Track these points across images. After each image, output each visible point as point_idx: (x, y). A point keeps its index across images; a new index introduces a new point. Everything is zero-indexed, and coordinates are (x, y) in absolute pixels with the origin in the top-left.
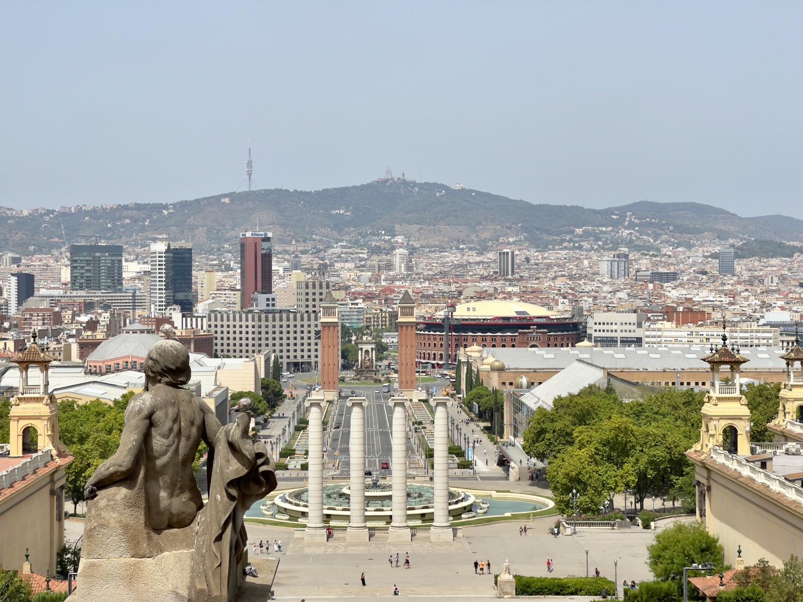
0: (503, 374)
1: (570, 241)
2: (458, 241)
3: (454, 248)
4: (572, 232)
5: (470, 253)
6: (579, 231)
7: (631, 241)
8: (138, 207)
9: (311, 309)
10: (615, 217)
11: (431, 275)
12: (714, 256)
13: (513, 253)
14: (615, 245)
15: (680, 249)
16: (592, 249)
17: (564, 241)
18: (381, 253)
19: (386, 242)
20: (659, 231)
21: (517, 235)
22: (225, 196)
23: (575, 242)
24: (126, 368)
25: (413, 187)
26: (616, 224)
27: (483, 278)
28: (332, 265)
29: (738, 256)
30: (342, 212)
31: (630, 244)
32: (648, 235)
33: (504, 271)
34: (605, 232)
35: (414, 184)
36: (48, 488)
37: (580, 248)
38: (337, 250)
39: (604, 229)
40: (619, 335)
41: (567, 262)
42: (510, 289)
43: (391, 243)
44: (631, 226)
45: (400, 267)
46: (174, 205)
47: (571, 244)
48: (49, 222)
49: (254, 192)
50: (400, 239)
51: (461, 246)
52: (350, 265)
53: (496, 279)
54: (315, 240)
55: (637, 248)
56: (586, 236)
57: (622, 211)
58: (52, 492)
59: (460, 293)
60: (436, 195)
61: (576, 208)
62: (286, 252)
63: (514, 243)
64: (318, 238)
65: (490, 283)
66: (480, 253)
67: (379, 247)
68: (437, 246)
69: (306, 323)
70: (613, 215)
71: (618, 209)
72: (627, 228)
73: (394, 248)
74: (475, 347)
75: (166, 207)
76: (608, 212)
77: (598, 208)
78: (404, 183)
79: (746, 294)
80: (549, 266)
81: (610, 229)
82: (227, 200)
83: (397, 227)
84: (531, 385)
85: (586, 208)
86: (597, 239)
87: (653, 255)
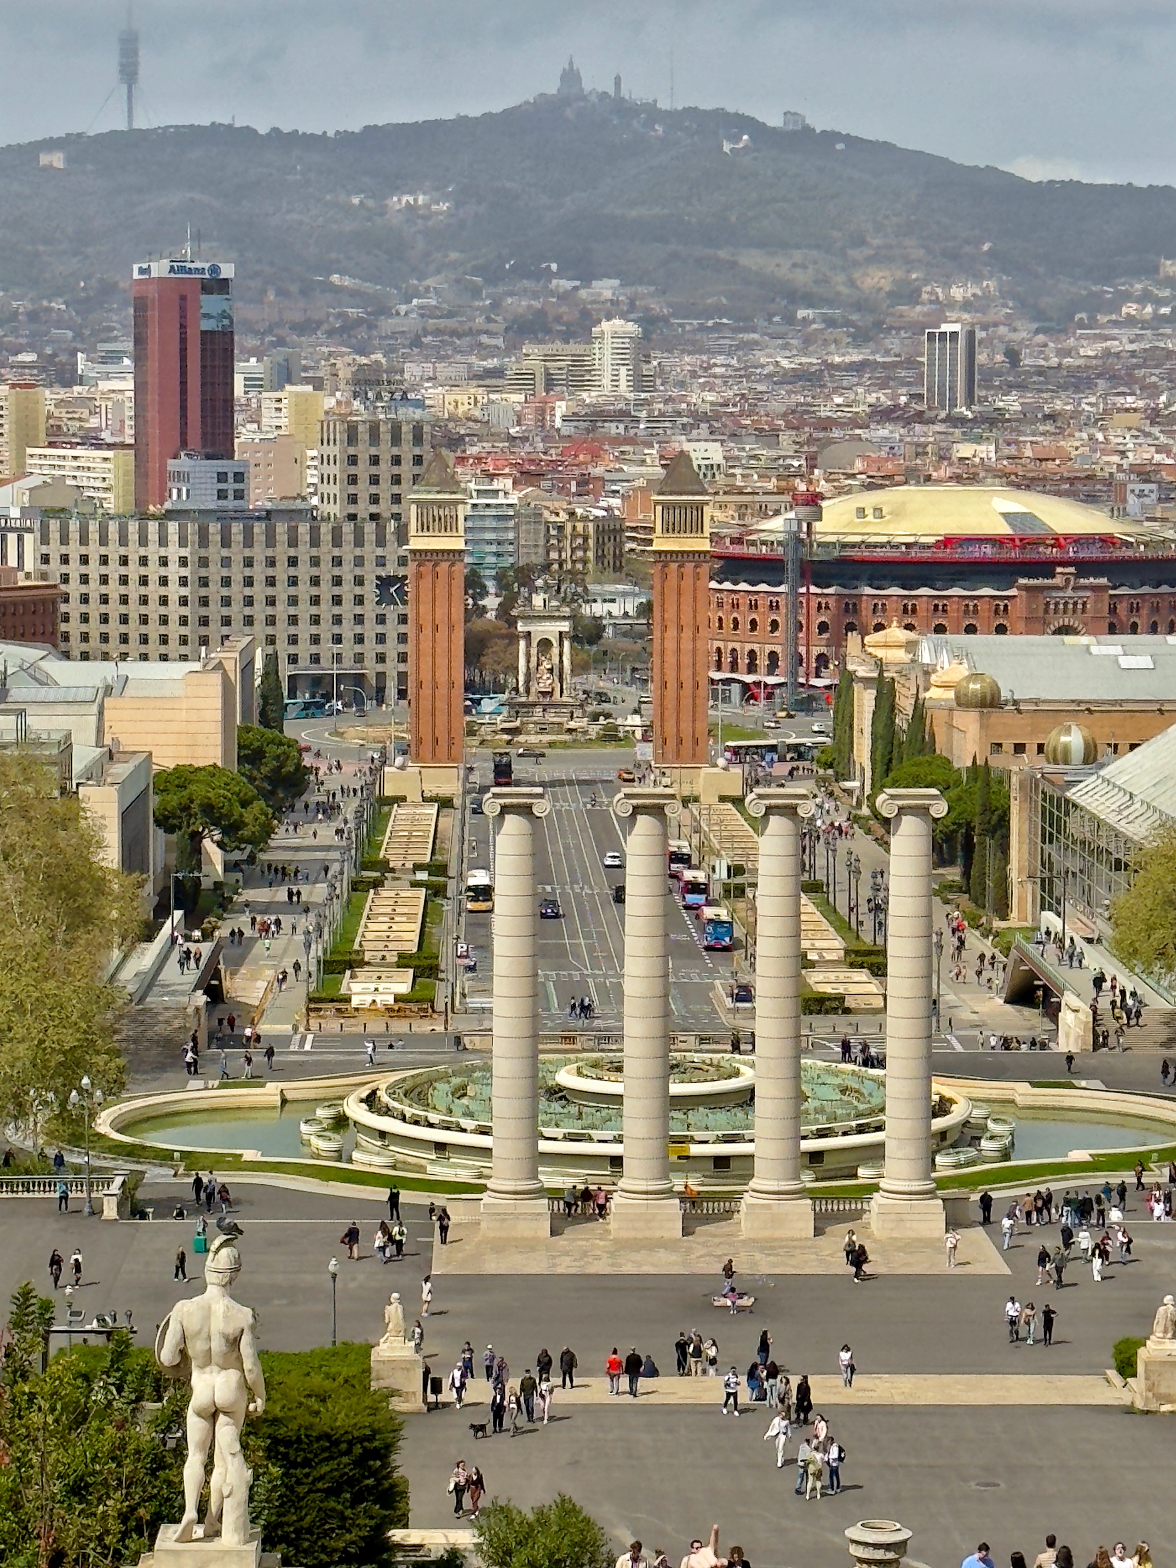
0: (995, 717)
1: (1145, 298)
3: (776, 319)
4: (1154, 269)
5: (830, 335)
6: (1173, 266)
9: (385, 509)
11: (712, 404)
13: (971, 335)
17: (1127, 297)
21: (975, 278)
22: (50, 145)
25: (650, 124)
27: (880, 415)
30: (422, 200)
33: (942, 394)
35: (653, 114)
41: (1139, 366)
42: (964, 451)
43: (578, 301)
45: (615, 380)
47: (1149, 309)
49: (144, 134)
51: (801, 314)
52: (457, 371)
53: (920, 418)
60: (720, 149)
61: (1166, 193)
63: (969, 303)
65: (902, 431)
66: (862, 337)
69: (348, 552)
73: (594, 318)
74: (897, 634)
78: (623, 109)
80: (1082, 379)
82: (55, 160)
84: (1097, 752)
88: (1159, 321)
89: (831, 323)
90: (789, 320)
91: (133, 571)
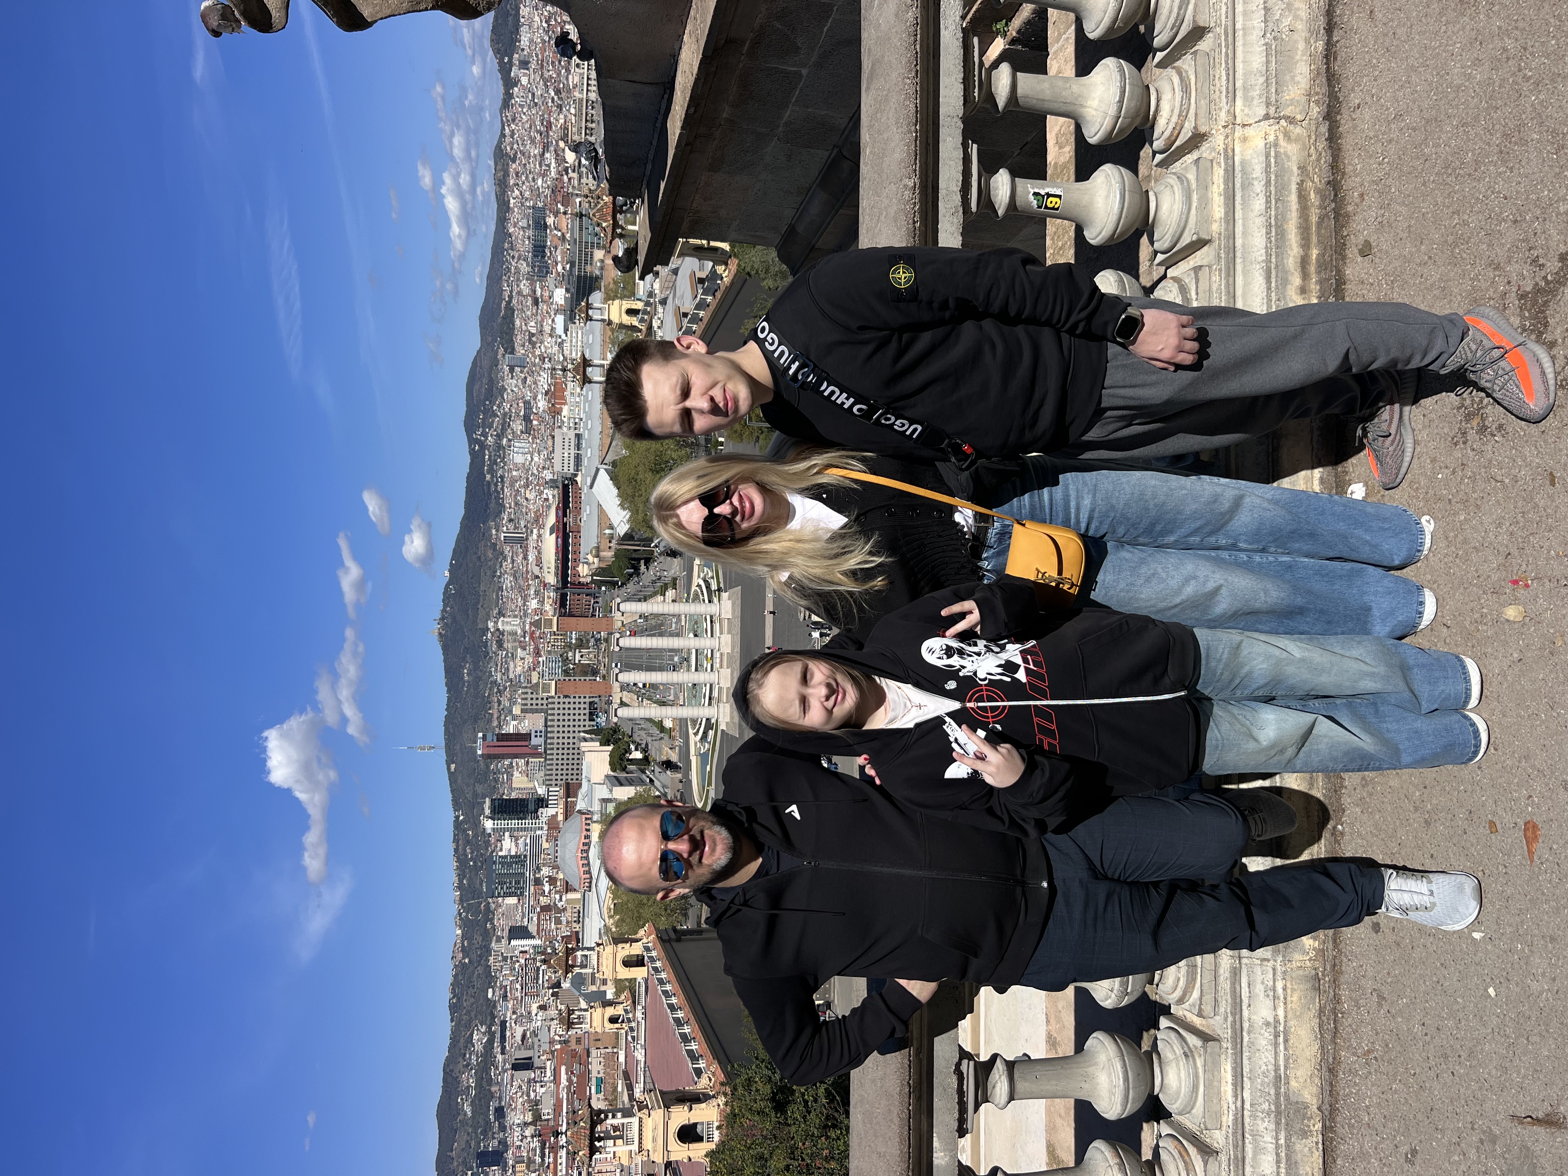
0: (602, 548)
1: (496, 485)
2: (494, 577)
3: (500, 581)
4: (488, 482)
5: (504, 567)
6: (488, 477)
7: (498, 435)
8: (456, 840)
9: (545, 702)
10: (477, 448)
12: (512, 370)
13: (505, 532)
14: (500, 447)
15: (506, 397)
16: (503, 467)
17: (496, 490)
18: (502, 640)
19: (493, 635)
20: (490, 413)
21: (490, 528)
22: (449, 768)
23: (497, 481)
24: (587, 858)
25: (446, 612)
26: (483, 446)
27: (525, 558)
28: (511, 681)
29: (513, 351)
30: (465, 671)
31: (499, 437)
32: (493, 421)
33: (520, 540)
34: (490, 456)
35: (444, 611)
36: (674, 944)
37: (502, 477)
38: (499, 675)
39: (487, 457)
40: (573, 452)
41: (514, 488)
42: (535, 537)
43: (495, 632)
44: (485, 435)
45: (514, 625)
46: (455, 810)
47: (499, 484)
48: (467, 913)
49: (446, 744)
50: (491, 625)
51: (498, 574)
52: (512, 665)
53: (526, 547)
54: (489, 694)
55: (504, 430)
56: (491, 471)
57: (471, 441)
58: (678, 940)
59: (537, 577)
60: (453, 593)
61: (467, 478)
62: (499, 718)
63: (497, 531)
64: (487, 692)
65: (529, 552)
66: (505, 559)
67: (497, 641)
68: (497, 595)
69: (556, 706)
70: (475, 449)
71: (470, 446)
72: (487, 439)
73: (498, 630)
74: (580, 569)
75: (457, 817)
76: (472, 452)
77: (469, 461)
78: (442, 619)
79: (542, 347)
80: (516, 504)
81: (487, 452)
82: (453, 766)
83: (480, 626)
84: (611, 527)
86: (495, 463)
87: (510, 419)
88: (502, 482)
89: (501, 566)
90: (500, 577)
91: (560, 752)
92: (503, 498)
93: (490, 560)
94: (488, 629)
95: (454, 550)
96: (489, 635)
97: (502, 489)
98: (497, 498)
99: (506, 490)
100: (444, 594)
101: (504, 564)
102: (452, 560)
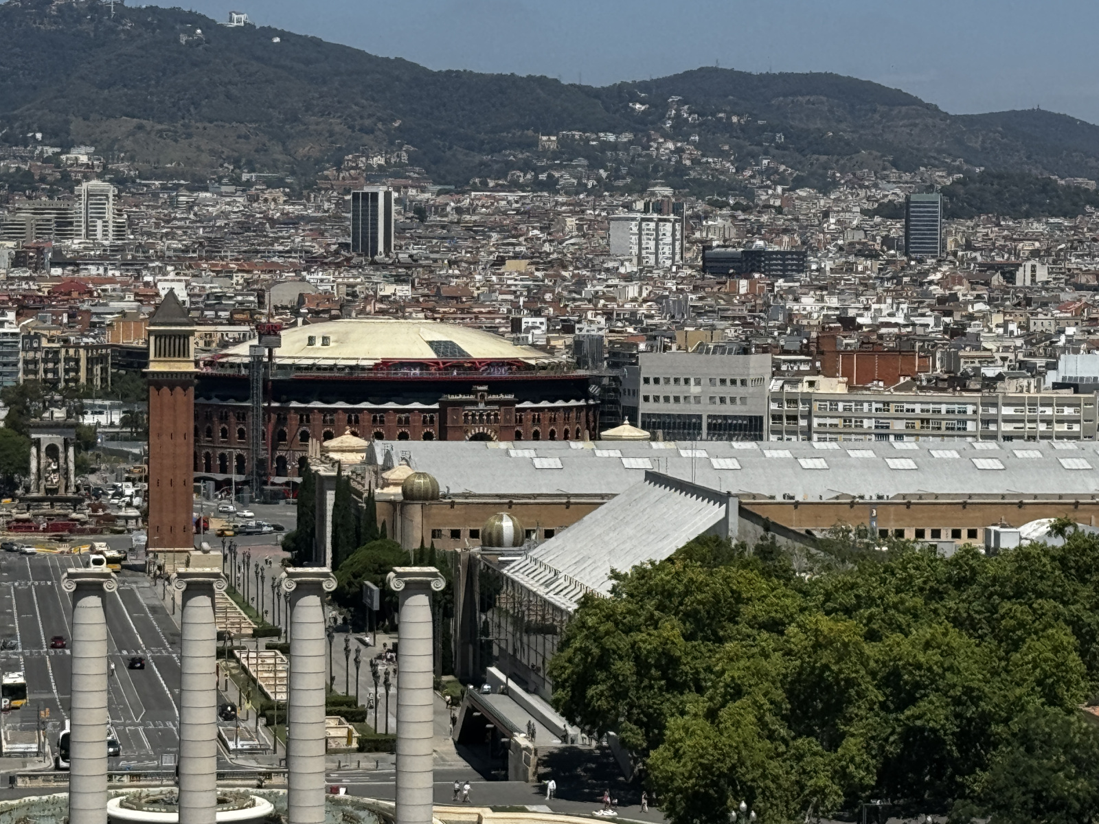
0: (435, 510)
1: (526, 167)
2: (237, 163)
3: (225, 180)
6: (549, 141)
7: (680, 170)
10: (638, 106)
12: (889, 211)
14: (643, 178)
15: (802, 193)
16: (582, 187)
18: (34, 189)
19: (47, 160)
20: (749, 146)
23: (538, 170)
26: (643, 126)
31: (676, 176)
32: (723, 154)
33: (366, 243)
34: (614, 147)
37: (551, 186)
39: (611, 138)
40: (705, 410)
41: (522, 222)
43: (59, 165)
44: (679, 131)
47: (530, 176)
50: (83, 155)
51: (245, 177)
55: (698, 189)
56: (567, 152)
57: (657, 91)
60: (177, 41)
61: (542, 81)
63: (386, 171)
66: (296, 195)
67: (29, 174)
70: (635, 102)
71: (644, 86)
72: (667, 137)
76: (621, 94)
77: (597, 84)
81: (625, 137)
83: (76, 125)
84: (523, 538)
85: (565, 82)
86: (595, 164)
87: (736, 207)
88: (537, 186)
89: (270, 184)
90: (236, 181)
92: (484, 186)
93: (286, 151)
94: (66, 148)
95: (316, 43)
96: (50, 151)
97: (514, 186)
98: (484, 171)
99: (512, 197)
100: (175, 13)
101: (278, 193)
102: (281, 34)
